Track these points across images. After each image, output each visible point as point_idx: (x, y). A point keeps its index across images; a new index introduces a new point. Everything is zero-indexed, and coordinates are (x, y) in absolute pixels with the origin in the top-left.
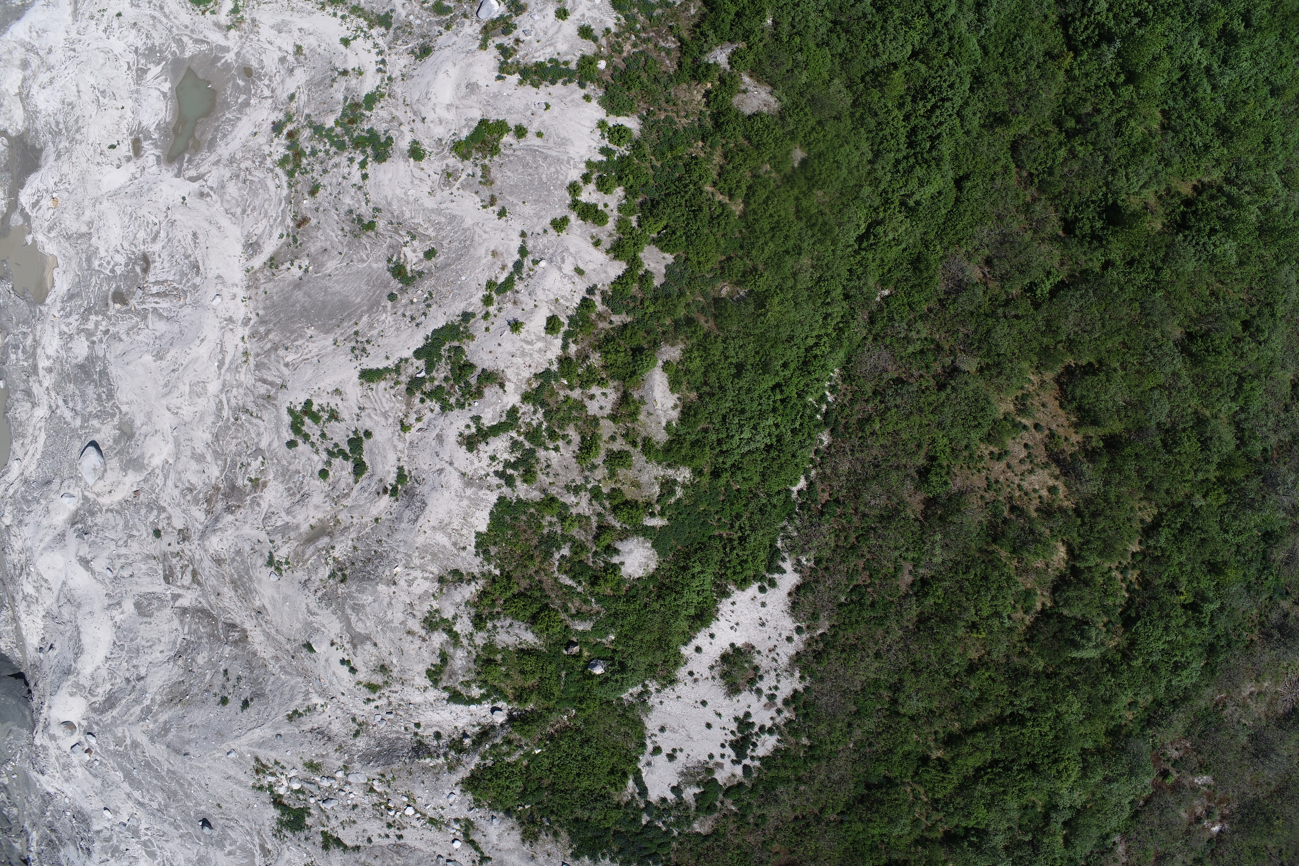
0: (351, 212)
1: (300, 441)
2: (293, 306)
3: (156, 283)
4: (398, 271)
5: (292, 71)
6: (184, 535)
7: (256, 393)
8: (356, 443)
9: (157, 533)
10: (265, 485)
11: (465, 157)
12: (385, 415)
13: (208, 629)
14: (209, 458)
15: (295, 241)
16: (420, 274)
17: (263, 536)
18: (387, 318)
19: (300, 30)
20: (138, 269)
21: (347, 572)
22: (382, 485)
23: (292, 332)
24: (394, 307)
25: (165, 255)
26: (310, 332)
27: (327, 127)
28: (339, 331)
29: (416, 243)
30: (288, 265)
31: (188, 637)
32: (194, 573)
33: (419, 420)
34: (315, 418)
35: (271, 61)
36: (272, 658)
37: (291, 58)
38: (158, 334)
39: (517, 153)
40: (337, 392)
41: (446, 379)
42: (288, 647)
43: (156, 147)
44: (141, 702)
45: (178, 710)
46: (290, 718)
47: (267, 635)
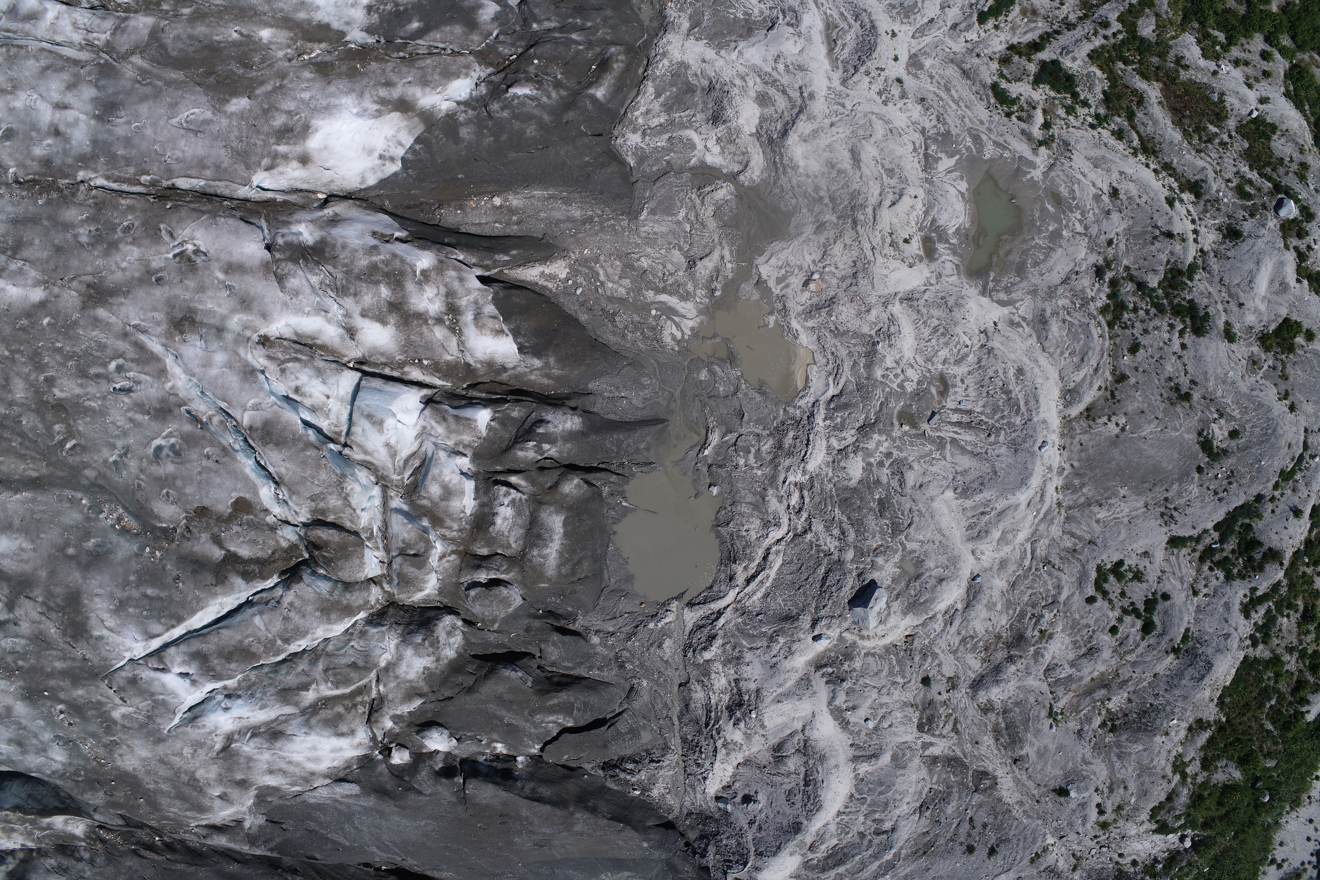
0: (1170, 379)
1: (1099, 597)
2: (1109, 463)
3: (956, 410)
4: (1206, 445)
5: (1108, 213)
6: (953, 683)
7: (1062, 546)
8: (1150, 604)
9: (926, 681)
10: (1051, 637)
11: (1267, 349)
12: (1182, 580)
13: (958, 779)
14: (999, 607)
15: (1113, 396)
16: (1225, 452)
17: (1045, 688)
18: (1194, 489)
19: (1121, 173)
20: (934, 390)
21: (1117, 723)
22: (1171, 644)
23: (1107, 489)
24: (1200, 479)
25: (970, 381)
26: (1123, 491)
27: (1151, 285)
28: (1150, 495)
29: (1222, 421)
30: (1105, 419)
31: (935, 787)
32: (956, 721)
33: (1206, 586)
34: (1119, 576)
35: (1086, 195)
36: (1017, 802)
37: (1106, 198)
38: (959, 469)
39: (1308, 355)
40: (1146, 554)
41: (1233, 551)
42: (1035, 792)
43: (955, 253)
44: (882, 857)
45: (923, 862)
46: (1032, 861)
47: (1017, 781)
